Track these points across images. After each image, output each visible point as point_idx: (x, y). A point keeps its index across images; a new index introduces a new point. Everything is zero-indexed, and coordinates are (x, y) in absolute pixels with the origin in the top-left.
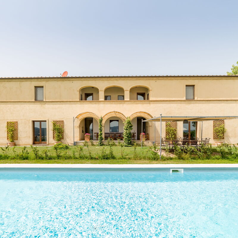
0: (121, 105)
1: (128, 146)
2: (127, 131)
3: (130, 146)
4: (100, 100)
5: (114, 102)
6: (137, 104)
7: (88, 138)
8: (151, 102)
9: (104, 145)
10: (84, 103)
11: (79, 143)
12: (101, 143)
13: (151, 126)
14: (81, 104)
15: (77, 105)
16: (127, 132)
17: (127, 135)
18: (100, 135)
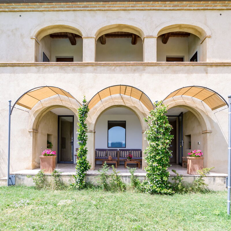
0: (137, 75)
1: (160, 193)
2: (158, 145)
3: (166, 194)
4: (84, 62)
5: (118, 68)
6: (175, 72)
7: (49, 163)
8: (209, 69)
9: (91, 187)
10: (47, 69)
11: (23, 179)
12: (81, 181)
13: (211, 132)
14: (38, 72)
15: (29, 74)
16: (159, 148)
17: (158, 158)
18: (81, 156)
